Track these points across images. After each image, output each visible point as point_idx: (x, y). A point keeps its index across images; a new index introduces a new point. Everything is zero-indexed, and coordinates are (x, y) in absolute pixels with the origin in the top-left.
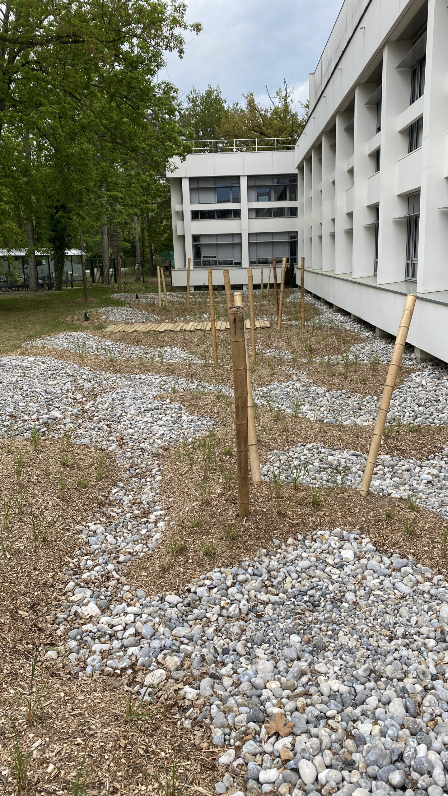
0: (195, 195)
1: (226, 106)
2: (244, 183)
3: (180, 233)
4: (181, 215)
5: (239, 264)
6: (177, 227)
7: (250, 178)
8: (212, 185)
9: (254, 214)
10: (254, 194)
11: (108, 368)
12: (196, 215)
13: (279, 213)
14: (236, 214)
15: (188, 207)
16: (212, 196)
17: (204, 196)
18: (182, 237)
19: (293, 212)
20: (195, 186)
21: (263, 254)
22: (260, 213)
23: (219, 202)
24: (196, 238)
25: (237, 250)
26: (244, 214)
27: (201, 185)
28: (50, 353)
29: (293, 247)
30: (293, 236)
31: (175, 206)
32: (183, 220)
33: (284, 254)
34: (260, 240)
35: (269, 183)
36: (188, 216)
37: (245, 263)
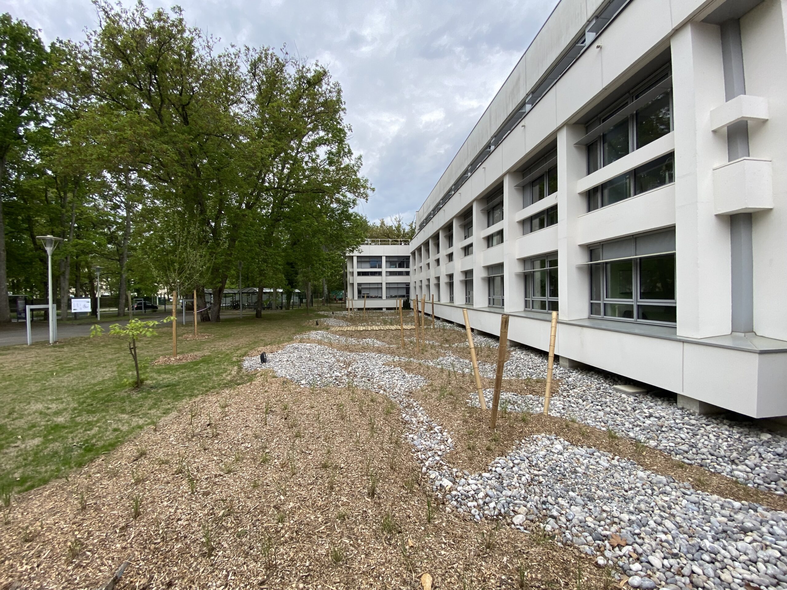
0: (360, 264)
1: (369, 224)
2: (384, 259)
3: (351, 282)
4: (352, 273)
5: (381, 297)
6: (350, 279)
7: (387, 257)
8: (368, 260)
9: (388, 274)
10: (388, 264)
11: (346, 349)
12: (359, 274)
13: (400, 274)
14: (380, 274)
15: (356, 270)
16: (368, 265)
17: (364, 265)
18: (353, 284)
19: (408, 273)
20: (359, 260)
21: (394, 293)
22: (392, 274)
23: (371, 267)
24: (359, 284)
25: (380, 291)
26: (384, 274)
27: (363, 260)
28: (313, 341)
29: (408, 289)
30: (408, 284)
31: (349, 269)
32: (353, 275)
33: (404, 293)
34: (391, 286)
35: (396, 260)
36: (355, 274)
37: (384, 297)
